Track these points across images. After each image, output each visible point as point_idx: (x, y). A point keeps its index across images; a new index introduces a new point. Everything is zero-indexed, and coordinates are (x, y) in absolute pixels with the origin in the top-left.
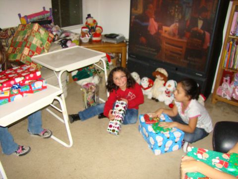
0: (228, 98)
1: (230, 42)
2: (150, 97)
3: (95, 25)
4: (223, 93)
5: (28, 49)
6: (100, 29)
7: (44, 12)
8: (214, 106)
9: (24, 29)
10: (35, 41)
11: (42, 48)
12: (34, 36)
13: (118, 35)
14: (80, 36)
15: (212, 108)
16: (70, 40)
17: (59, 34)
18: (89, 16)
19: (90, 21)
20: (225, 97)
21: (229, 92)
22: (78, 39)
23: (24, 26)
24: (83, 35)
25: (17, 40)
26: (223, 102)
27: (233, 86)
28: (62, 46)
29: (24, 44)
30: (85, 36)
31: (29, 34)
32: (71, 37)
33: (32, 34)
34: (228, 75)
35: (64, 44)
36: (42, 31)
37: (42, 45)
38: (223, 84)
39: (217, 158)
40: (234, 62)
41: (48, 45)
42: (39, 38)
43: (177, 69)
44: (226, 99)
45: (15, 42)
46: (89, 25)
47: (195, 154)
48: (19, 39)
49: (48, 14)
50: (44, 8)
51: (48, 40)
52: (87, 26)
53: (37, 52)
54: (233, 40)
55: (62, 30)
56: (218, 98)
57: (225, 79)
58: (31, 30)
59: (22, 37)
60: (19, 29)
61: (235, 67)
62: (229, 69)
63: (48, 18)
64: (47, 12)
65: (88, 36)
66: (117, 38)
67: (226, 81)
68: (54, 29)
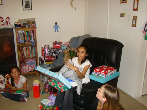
21: (27, 69)
27: (27, 66)
38: (22, 67)
44: (27, 73)
57: (22, 64)
61: (25, 57)
62: (23, 59)
67: (23, 65)
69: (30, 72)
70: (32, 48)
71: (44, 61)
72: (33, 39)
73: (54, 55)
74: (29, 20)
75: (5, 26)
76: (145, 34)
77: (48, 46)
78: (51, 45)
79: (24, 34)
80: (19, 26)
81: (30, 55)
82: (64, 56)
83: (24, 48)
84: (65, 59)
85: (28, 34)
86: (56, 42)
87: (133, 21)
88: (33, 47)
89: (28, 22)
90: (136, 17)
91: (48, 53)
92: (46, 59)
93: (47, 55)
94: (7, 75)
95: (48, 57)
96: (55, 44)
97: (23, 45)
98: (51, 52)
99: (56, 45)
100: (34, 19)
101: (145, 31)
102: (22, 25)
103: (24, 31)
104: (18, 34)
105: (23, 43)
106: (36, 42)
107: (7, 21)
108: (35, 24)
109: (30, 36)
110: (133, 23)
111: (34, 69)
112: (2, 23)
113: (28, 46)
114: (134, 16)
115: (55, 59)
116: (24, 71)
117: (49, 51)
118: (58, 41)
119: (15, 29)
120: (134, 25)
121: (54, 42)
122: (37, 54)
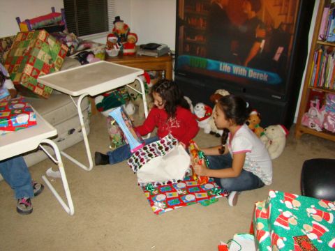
0: (318, 128)
1: (318, 50)
2: (208, 131)
3: (126, 32)
4: (310, 122)
5: (32, 67)
6: (134, 37)
7: (54, 14)
8: (299, 142)
9: (25, 39)
10: (42, 56)
11: (51, 65)
12: (40, 48)
13: (159, 46)
14: (106, 48)
15: (296, 143)
16: (92, 53)
17: (75, 45)
18: (118, 19)
19: (119, 26)
20: (314, 128)
21: (319, 121)
22: (102, 52)
23: (25, 34)
24: (110, 45)
25: (16, 55)
26: (311, 135)
27: (324, 112)
28: (80, 62)
29: (25, 60)
30: (113, 48)
31: (32, 46)
32: (93, 49)
33: (37, 45)
34: (317, 97)
35: (83, 59)
36: (51, 42)
37: (51, 60)
38: (310, 110)
39: (313, 206)
40: (325, 78)
41: (59, 61)
42: (47, 50)
43: (244, 91)
44: (315, 130)
45: (13, 57)
46: (118, 31)
47: (281, 201)
48: (18, 52)
49: (60, 18)
50: (53, 9)
51: (60, 54)
52: (115, 33)
53: (43, 71)
54: (323, 47)
55: (79, 40)
56: (304, 129)
57: (313, 102)
58: (35, 40)
59: (22, 50)
60: (19, 39)
61: (327, 86)
62: (318, 87)
63: (58, 23)
64: (58, 14)
65: (117, 48)
66: (159, 49)
67: (315, 105)
68: (68, 38)
69: (324, 131)
83: (331, 58)
116: (311, 121)
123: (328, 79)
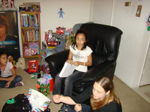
1: (23, 30)
4: (27, 54)
21: (30, 53)
27: (30, 49)
40: (27, 39)
43: (3, 50)
44: (30, 56)
56: (26, 57)
57: (25, 48)
62: (26, 42)
67: (26, 48)
69: (32, 55)
70: (35, 32)
71: (47, 45)
72: (36, 24)
73: (57, 40)
74: (33, 4)
75: (10, 9)
76: (149, 25)
77: (52, 31)
78: (55, 31)
79: (28, 17)
80: (23, 10)
81: (33, 39)
82: (66, 42)
83: (27, 32)
84: (67, 45)
85: (32, 18)
86: (59, 27)
87: (137, 11)
88: (37, 31)
89: (33, 6)
90: (141, 6)
91: (51, 38)
92: (49, 43)
93: (50, 40)
94: (10, 56)
95: (51, 42)
96: (58, 29)
97: (27, 29)
98: (54, 37)
99: (59, 31)
100: (39, 3)
101: (148, 22)
102: (27, 8)
103: (28, 15)
104: (22, 17)
105: (27, 27)
106: (39, 26)
107: (11, 4)
108: (40, 8)
109: (34, 20)
110: (138, 13)
111: (37, 53)
112: (7, 5)
113: (32, 30)
114: (139, 6)
115: (58, 44)
117: (52, 36)
118: (62, 27)
119: (19, 12)
120: (138, 15)
121: (58, 27)
122: (40, 39)
123: (28, 39)
